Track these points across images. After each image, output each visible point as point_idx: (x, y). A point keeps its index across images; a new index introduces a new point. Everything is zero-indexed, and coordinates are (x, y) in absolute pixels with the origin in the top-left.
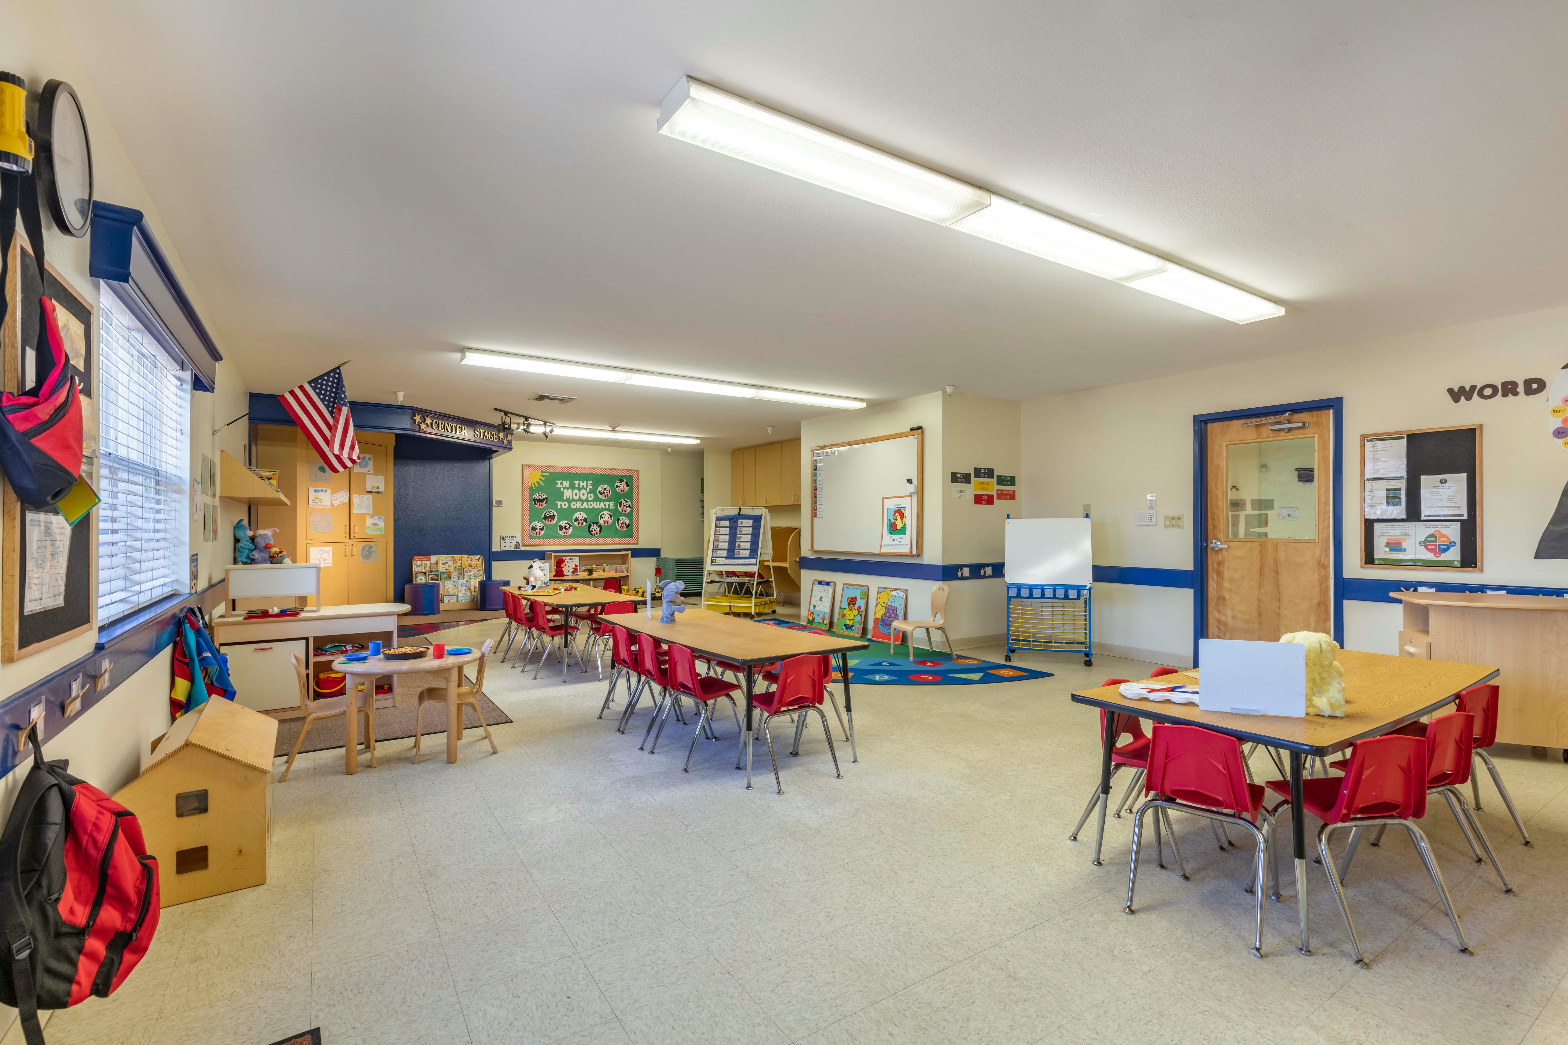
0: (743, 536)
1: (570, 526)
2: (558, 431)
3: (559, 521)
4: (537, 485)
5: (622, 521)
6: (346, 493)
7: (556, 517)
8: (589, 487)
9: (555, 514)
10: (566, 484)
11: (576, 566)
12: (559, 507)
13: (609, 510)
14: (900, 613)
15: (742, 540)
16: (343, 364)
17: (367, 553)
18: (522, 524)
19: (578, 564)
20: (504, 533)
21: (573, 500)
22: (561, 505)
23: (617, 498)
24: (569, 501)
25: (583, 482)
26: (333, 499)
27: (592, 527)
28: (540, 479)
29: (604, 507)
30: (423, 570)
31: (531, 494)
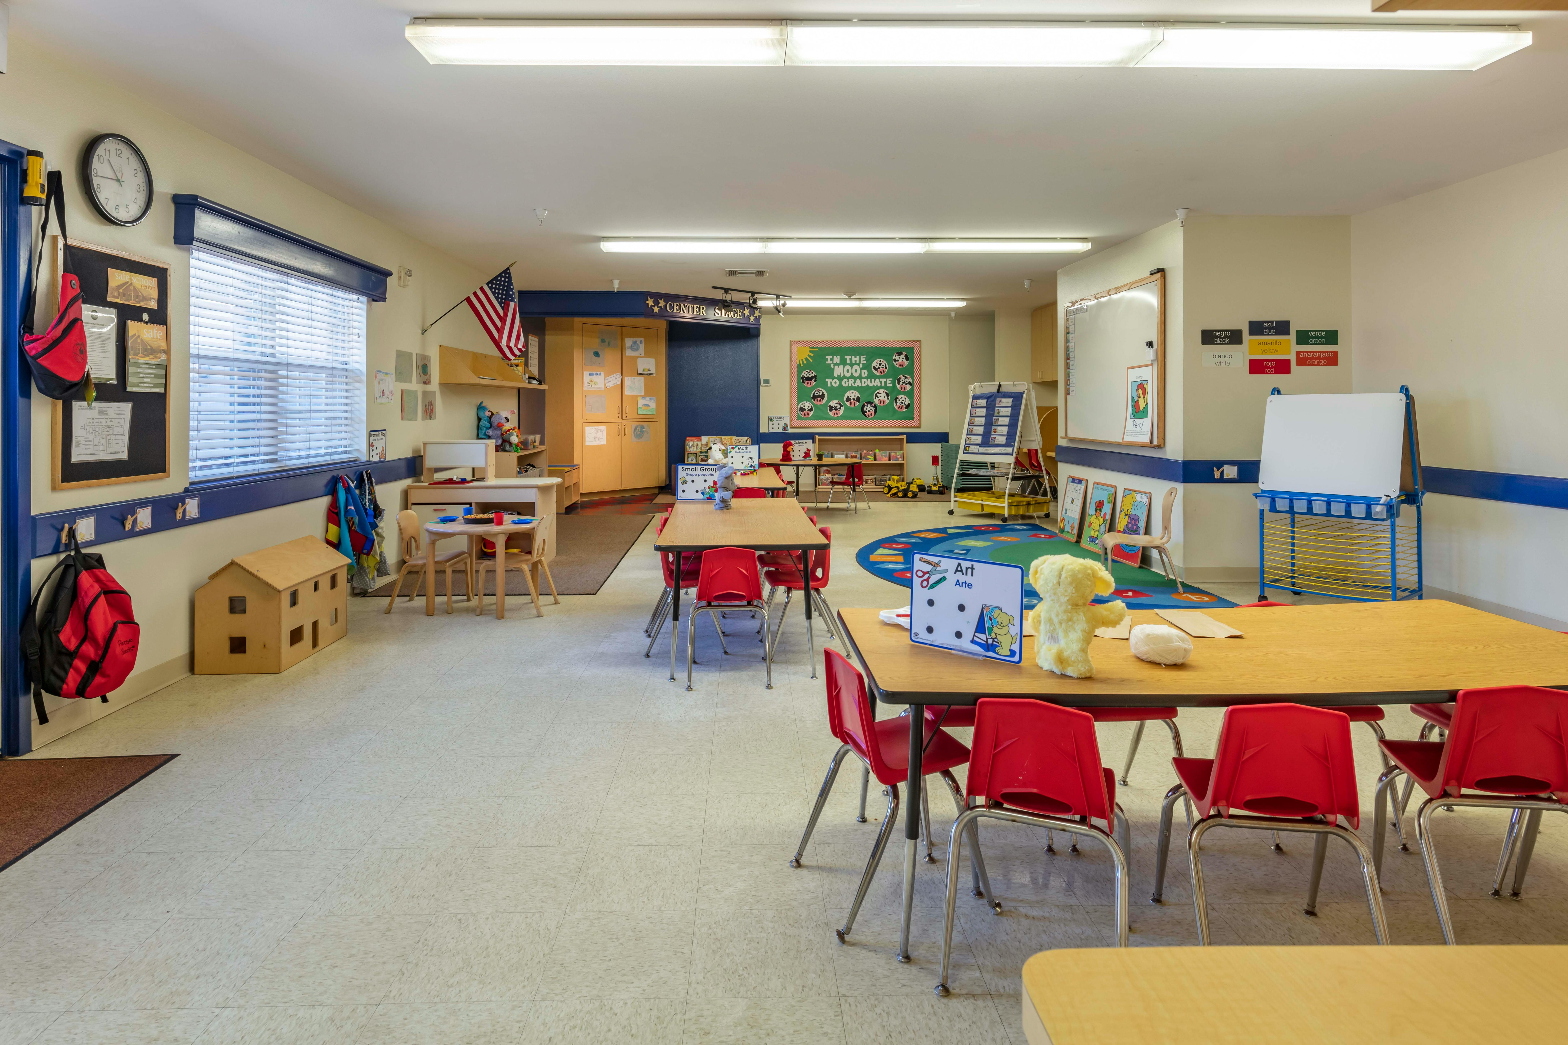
0: (1000, 419)
1: (841, 406)
2: (791, 304)
3: (829, 400)
4: (805, 362)
5: (901, 400)
6: (618, 376)
7: (826, 396)
8: (862, 362)
9: (825, 393)
10: (837, 359)
11: (808, 450)
12: (829, 385)
13: (885, 387)
14: (1142, 524)
15: (1000, 423)
16: (512, 265)
17: (639, 433)
18: (791, 405)
19: (810, 448)
20: (772, 414)
21: (844, 377)
22: (831, 383)
23: (895, 374)
24: (840, 379)
25: (855, 357)
26: (606, 381)
27: (866, 407)
28: (809, 355)
29: (879, 385)
30: (695, 451)
31: (799, 372)
